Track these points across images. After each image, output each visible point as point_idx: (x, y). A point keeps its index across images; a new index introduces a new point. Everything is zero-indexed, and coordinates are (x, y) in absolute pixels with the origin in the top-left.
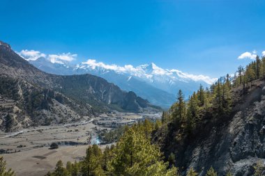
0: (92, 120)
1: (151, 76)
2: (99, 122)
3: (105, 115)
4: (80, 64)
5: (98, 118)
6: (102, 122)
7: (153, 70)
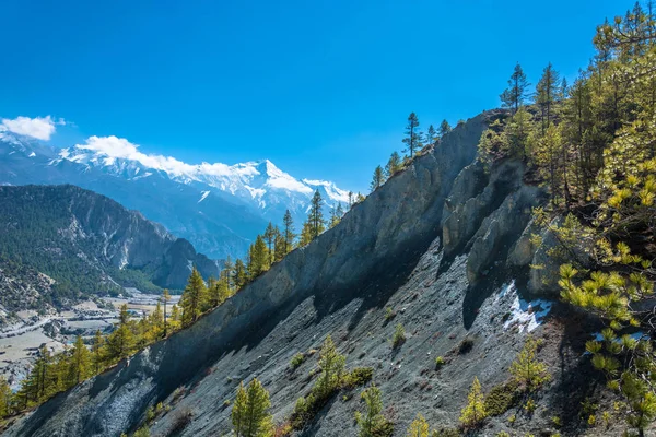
0: (45, 320)
1: (261, 192)
2: (67, 324)
3: (90, 306)
4: (72, 149)
5: (66, 315)
6: (76, 325)
7: (267, 177)
